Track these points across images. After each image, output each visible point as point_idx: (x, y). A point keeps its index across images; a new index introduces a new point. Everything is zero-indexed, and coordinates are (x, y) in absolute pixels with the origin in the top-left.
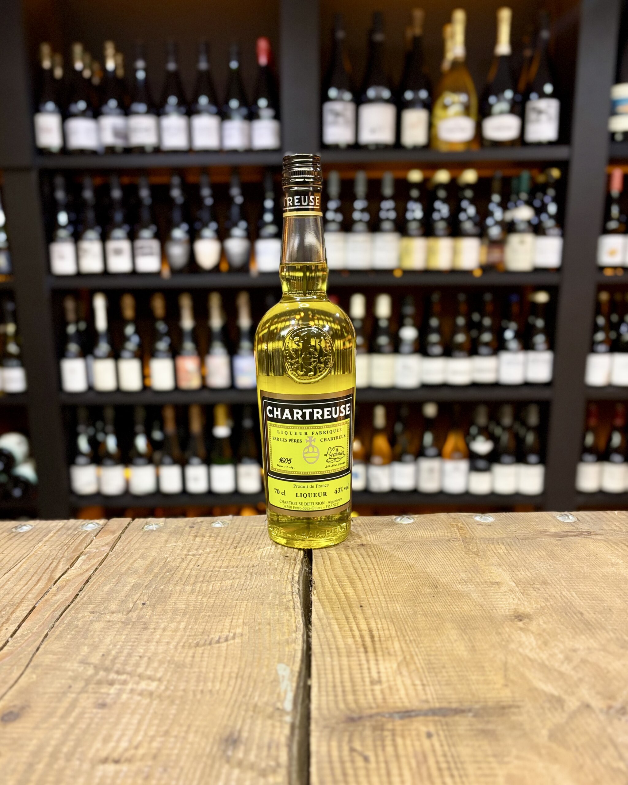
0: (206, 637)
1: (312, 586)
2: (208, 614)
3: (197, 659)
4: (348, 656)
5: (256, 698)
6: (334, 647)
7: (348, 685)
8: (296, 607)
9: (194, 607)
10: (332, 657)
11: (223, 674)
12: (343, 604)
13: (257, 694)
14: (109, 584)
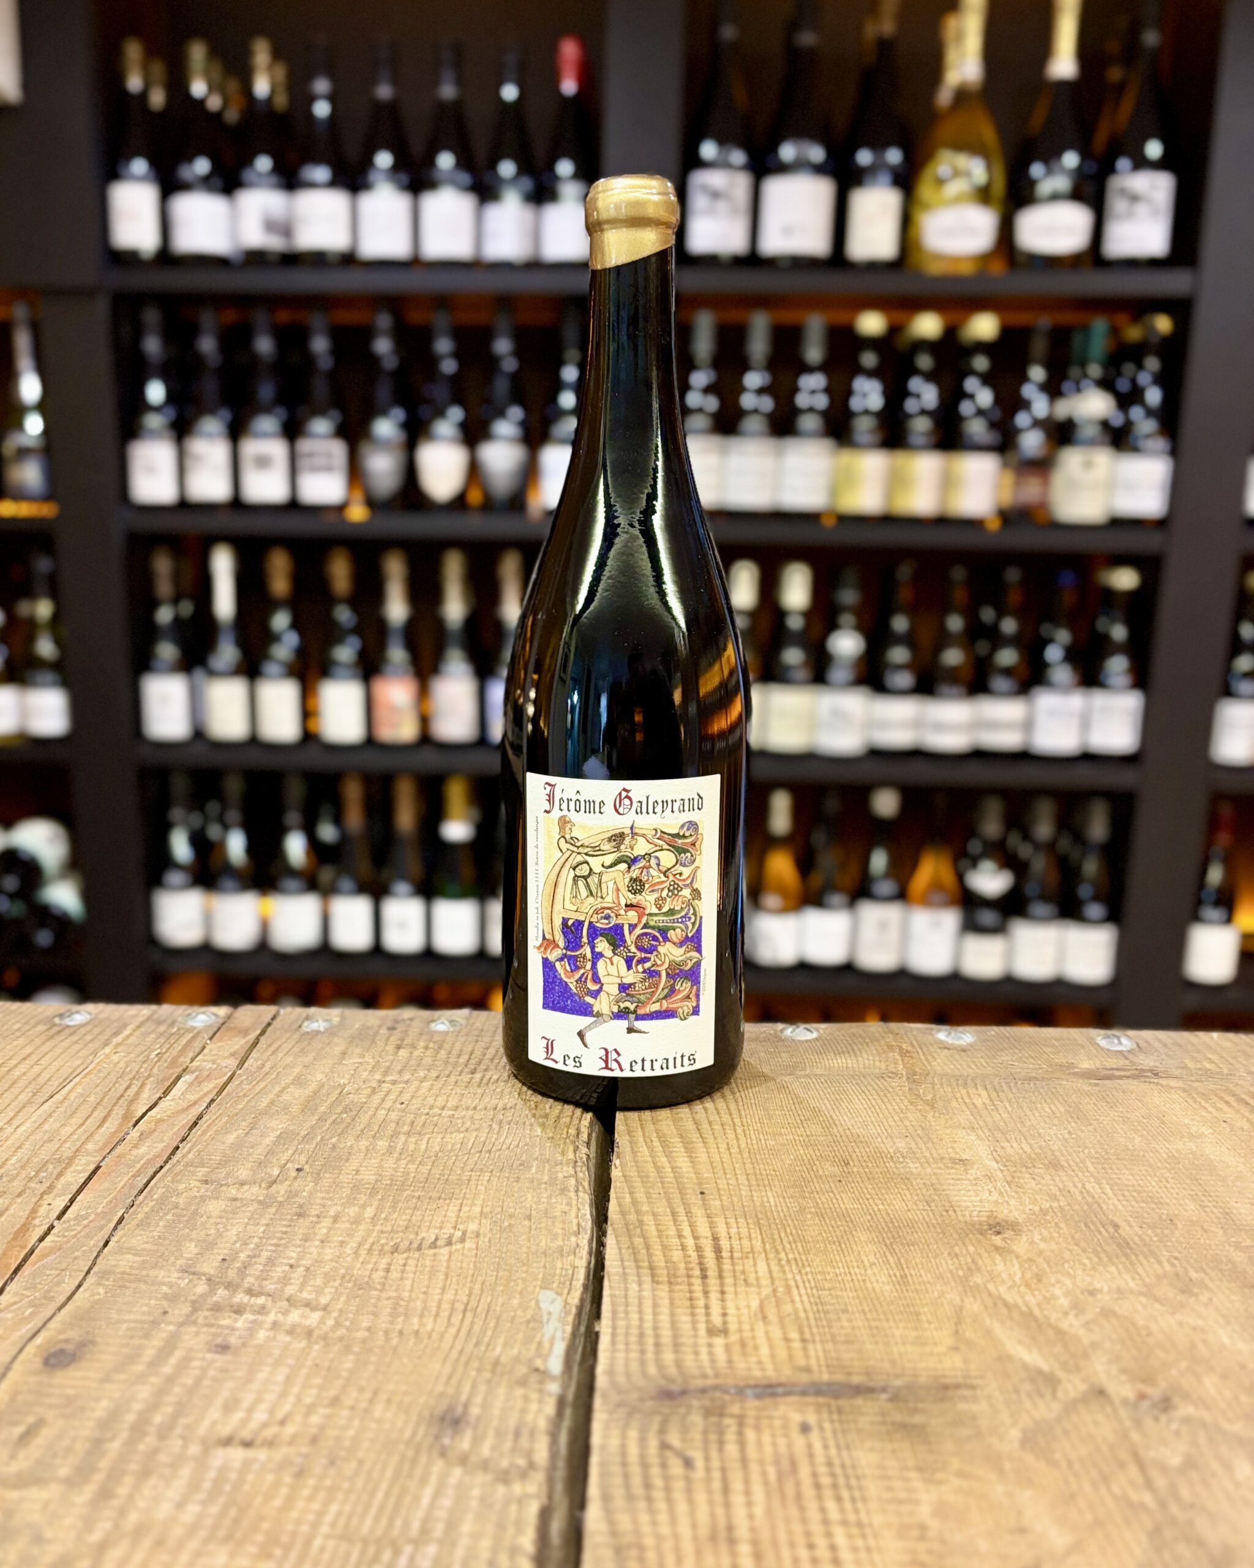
0: (412, 1236)
1: (613, 1152)
2: (417, 1194)
3: (394, 1275)
4: (670, 1283)
5: (498, 1350)
6: (646, 1264)
7: (666, 1334)
8: (580, 1188)
9: (392, 1180)
10: (640, 1283)
11: (440, 1302)
12: (669, 1187)
13: (501, 1341)
14: (236, 1130)
